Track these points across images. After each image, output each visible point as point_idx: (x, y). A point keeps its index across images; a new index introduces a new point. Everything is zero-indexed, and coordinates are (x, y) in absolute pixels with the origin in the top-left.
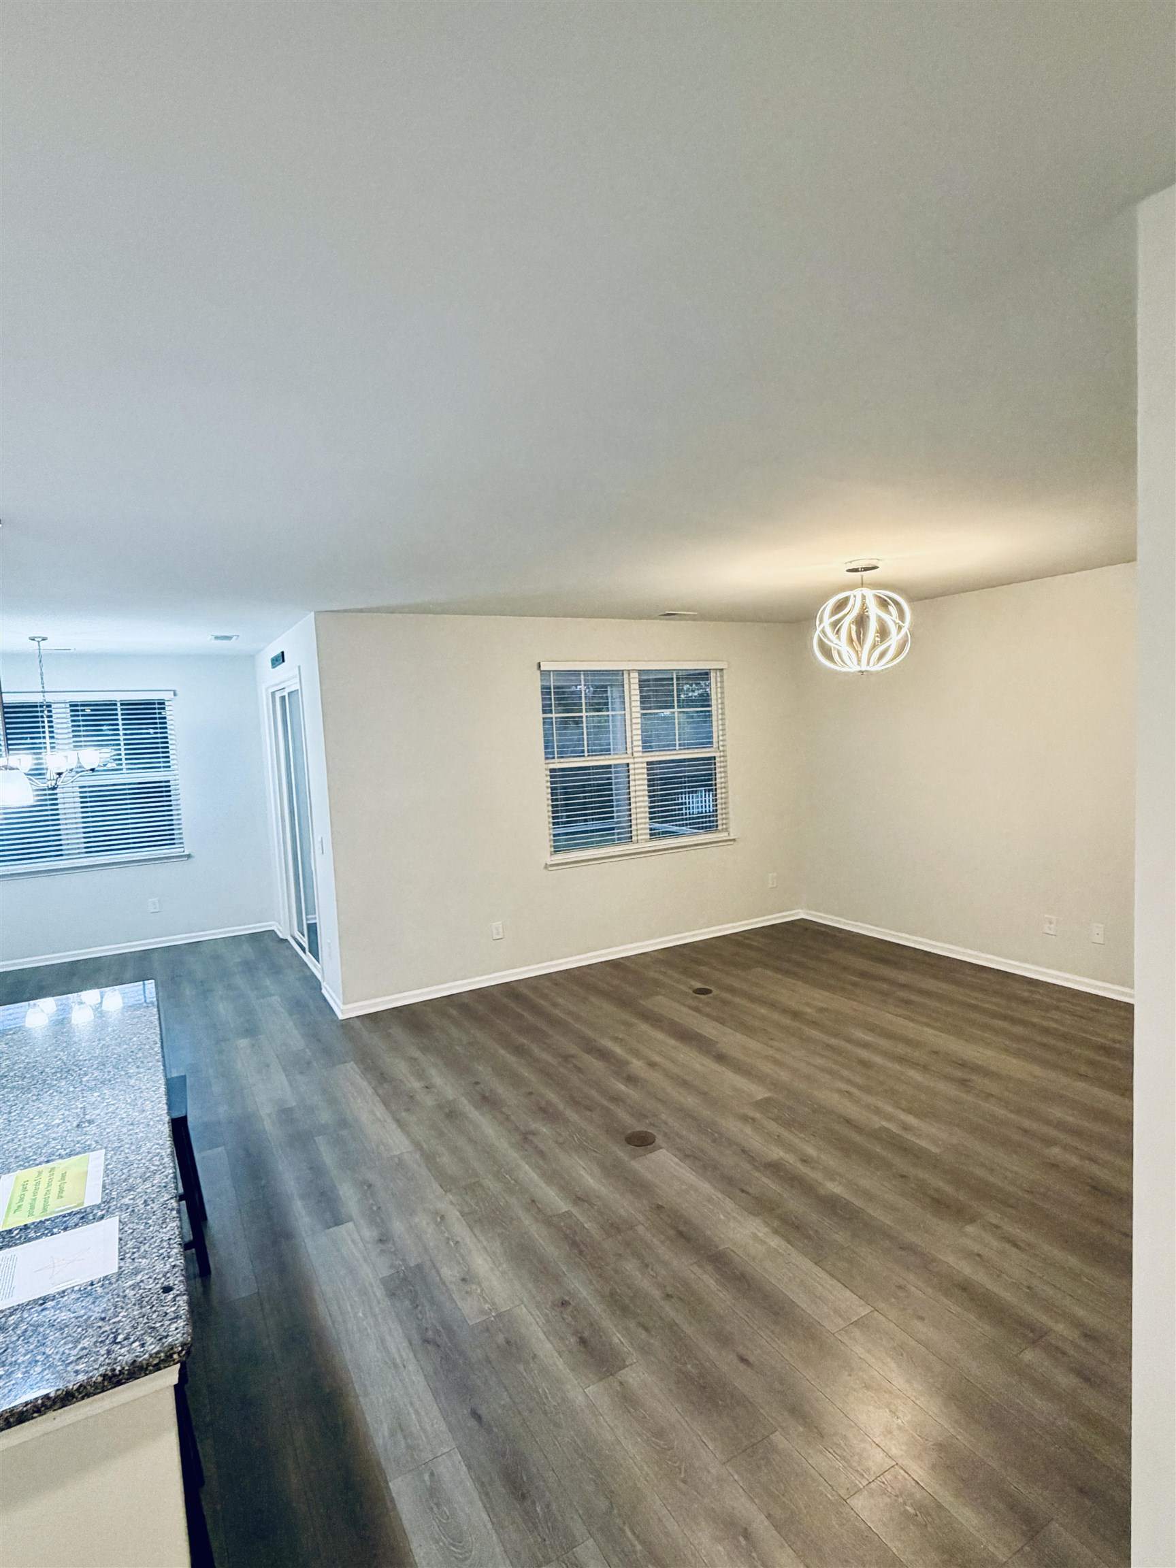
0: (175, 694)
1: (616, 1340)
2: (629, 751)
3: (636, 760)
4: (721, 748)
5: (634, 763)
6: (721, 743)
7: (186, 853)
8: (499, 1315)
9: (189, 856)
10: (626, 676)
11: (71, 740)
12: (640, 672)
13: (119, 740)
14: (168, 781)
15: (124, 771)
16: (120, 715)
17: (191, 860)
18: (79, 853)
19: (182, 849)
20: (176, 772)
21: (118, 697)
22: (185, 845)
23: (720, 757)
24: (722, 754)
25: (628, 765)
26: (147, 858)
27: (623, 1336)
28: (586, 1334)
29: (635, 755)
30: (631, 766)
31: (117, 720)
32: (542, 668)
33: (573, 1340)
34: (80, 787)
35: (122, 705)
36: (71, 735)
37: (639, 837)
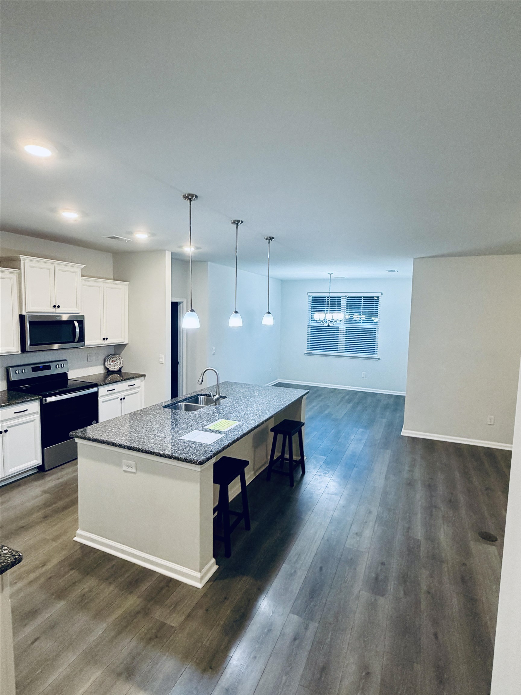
0: (382, 294)
1: (389, 588)
7: (378, 357)
8: (357, 551)
9: (379, 359)
11: (345, 310)
13: (361, 311)
14: (376, 329)
15: (361, 323)
16: (362, 302)
17: (379, 360)
18: (343, 351)
19: (376, 356)
20: (378, 325)
21: (362, 295)
22: (378, 354)
26: (364, 357)
27: (394, 589)
28: (380, 578)
31: (361, 303)
33: (374, 575)
34: (346, 327)
35: (364, 298)
36: (346, 308)
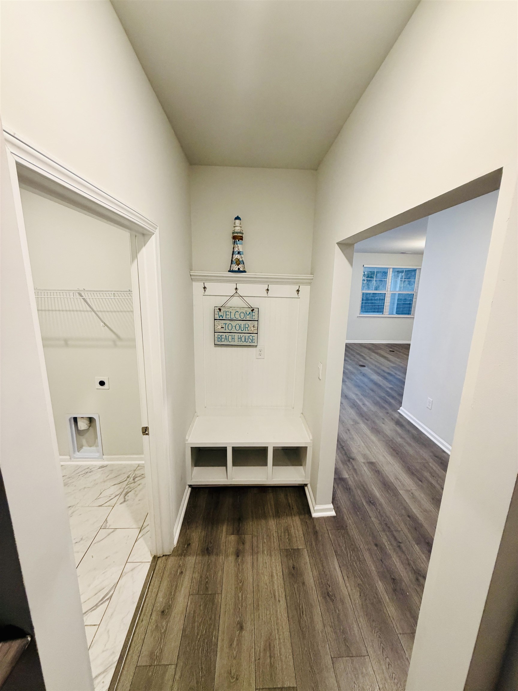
2: (386, 290)
3: (388, 293)
4: (416, 292)
5: (387, 293)
6: (416, 290)
10: (389, 270)
12: (393, 268)
23: (415, 294)
24: (416, 293)
25: (385, 294)
29: (388, 291)
30: (386, 294)
32: (364, 266)
37: (385, 313)
